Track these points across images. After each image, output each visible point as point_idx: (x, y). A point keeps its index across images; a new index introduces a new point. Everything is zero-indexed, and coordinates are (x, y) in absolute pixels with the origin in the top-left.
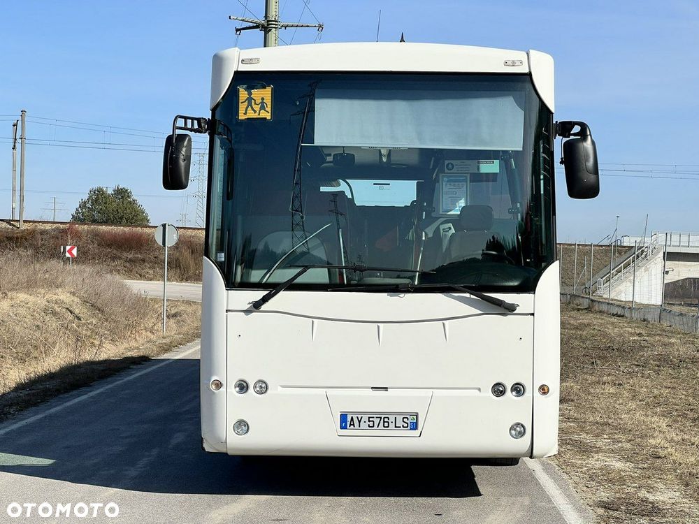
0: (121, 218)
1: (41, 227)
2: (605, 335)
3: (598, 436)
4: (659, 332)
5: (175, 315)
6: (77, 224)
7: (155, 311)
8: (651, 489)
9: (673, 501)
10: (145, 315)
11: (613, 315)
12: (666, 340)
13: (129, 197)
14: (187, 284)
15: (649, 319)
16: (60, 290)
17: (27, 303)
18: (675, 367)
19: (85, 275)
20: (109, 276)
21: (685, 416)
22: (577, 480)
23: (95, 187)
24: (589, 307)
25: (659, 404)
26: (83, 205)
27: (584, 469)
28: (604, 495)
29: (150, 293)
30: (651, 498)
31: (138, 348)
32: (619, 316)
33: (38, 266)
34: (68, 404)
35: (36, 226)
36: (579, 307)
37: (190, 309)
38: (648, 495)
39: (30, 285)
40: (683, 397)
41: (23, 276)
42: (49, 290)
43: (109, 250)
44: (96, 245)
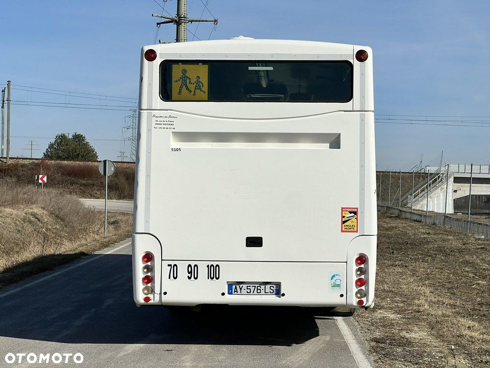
0: (78, 155)
1: (21, 161)
2: (405, 234)
3: (384, 299)
4: (442, 232)
5: (113, 223)
6: (47, 160)
7: (100, 220)
8: (409, 331)
9: (421, 337)
10: (93, 222)
11: (414, 221)
12: (445, 237)
13: (83, 140)
14: (123, 201)
15: (437, 223)
16: (34, 206)
17: (11, 215)
18: (447, 255)
19: (52, 195)
20: (68, 196)
21: (443, 286)
22: (363, 325)
23: (60, 133)
24: (399, 216)
25: (429, 279)
26: (51, 146)
27: (370, 319)
28: (378, 334)
29: (97, 207)
30: (408, 336)
31: (86, 245)
32: (418, 221)
33: (19, 189)
34: (37, 281)
35: (18, 161)
36: (392, 215)
37: (124, 218)
38: (406, 334)
39: (14, 203)
40: (446, 274)
41: (8, 196)
42: (27, 206)
43: (69, 178)
44: (60, 175)
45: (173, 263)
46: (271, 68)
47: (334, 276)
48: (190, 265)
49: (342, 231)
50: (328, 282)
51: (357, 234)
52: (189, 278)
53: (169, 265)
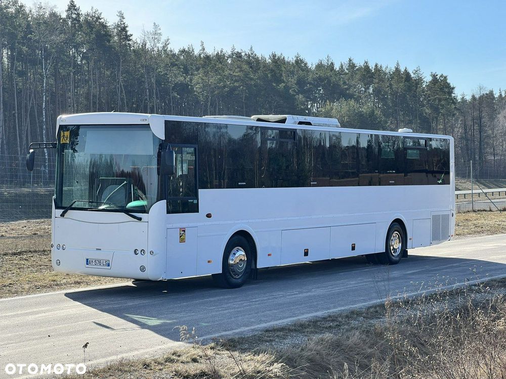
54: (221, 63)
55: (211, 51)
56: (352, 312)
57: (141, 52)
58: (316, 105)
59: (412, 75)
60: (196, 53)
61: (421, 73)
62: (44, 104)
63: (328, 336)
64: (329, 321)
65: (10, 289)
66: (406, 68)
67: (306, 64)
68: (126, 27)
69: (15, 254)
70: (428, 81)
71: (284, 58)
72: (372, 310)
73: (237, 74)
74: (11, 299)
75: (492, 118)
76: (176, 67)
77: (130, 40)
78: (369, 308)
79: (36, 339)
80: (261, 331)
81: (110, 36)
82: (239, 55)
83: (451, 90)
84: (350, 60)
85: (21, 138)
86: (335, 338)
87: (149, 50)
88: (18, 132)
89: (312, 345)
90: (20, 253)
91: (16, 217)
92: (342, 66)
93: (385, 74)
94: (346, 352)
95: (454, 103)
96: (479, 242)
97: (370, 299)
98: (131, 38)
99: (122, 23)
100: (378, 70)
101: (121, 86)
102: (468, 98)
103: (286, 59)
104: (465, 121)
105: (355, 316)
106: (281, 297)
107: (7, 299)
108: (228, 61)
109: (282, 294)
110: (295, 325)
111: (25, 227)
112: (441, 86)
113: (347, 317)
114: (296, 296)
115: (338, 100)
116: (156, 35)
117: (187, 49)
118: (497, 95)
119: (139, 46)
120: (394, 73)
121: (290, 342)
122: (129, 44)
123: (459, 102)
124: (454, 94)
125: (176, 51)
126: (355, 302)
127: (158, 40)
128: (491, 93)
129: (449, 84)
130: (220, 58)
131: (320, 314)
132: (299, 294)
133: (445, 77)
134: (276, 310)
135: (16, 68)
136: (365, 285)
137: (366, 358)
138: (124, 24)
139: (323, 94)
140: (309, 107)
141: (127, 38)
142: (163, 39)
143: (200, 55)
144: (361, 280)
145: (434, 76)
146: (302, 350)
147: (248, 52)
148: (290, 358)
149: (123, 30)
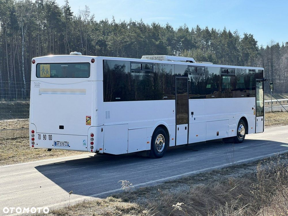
45: (39, 134)
46: (67, 66)
47: (84, 141)
48: (44, 135)
49: (86, 125)
50: (82, 143)
51: (90, 126)
52: (44, 139)
53: (38, 135)
54: (124, 28)
55: (118, 22)
56: (214, 171)
57: (78, 22)
58: (178, 52)
59: (233, 35)
60: (110, 22)
61: (238, 33)
62: (23, 52)
63: (201, 185)
64: (201, 176)
65: (13, 159)
66: (230, 31)
67: (172, 28)
68: (70, 8)
69: (13, 139)
70: (242, 38)
71: (160, 25)
72: (225, 170)
73: (133, 35)
74: (14, 165)
75: (278, 59)
76: (99, 31)
77: (72, 15)
78: (223, 168)
79: (32, 188)
80: (163, 182)
81: (60, 13)
82: (134, 24)
83: (255, 43)
84: (198, 26)
85: (10, 73)
86: (206, 186)
87: (83, 21)
88: (8, 68)
89: (193, 190)
90: (16, 139)
91: (8, 118)
92: (193, 30)
93: (218, 34)
94: (213, 195)
95: (257, 50)
96: (279, 130)
97: (222, 164)
98: (72, 14)
99: (67, 5)
100: (214, 32)
101: (67, 42)
102: (265, 47)
103: (161, 26)
104: (263, 60)
105: (215, 173)
106: (170, 163)
107: (12, 165)
108: (128, 27)
109: (171, 161)
110: (181, 179)
111: (17, 123)
112: (250, 41)
113: (211, 174)
114: (179, 162)
115: (191, 49)
116: (87, 12)
117: (104, 21)
118: (281, 46)
119: (77, 19)
120: (223, 33)
121: (180, 189)
122: (71, 18)
123: (260, 50)
124: (257, 45)
125: (98, 22)
126: (214, 165)
127: (88, 16)
128: (278, 45)
129: (254, 40)
130: (123, 25)
131: (194, 172)
132: (181, 161)
133: (252, 36)
134: (169, 170)
135: (7, 32)
136: (218, 155)
137: (224, 198)
138: (68, 6)
139: (182, 46)
140: (174, 53)
141: (70, 14)
142: (91, 15)
143: (112, 24)
144: (215, 152)
145: (246, 35)
146: (188, 194)
147: (139, 22)
148: (181, 199)
149: (68, 9)
